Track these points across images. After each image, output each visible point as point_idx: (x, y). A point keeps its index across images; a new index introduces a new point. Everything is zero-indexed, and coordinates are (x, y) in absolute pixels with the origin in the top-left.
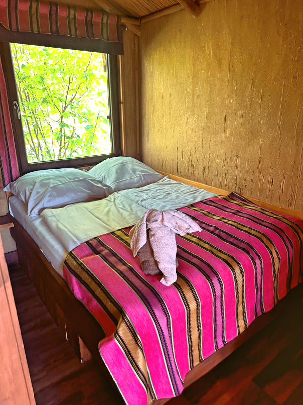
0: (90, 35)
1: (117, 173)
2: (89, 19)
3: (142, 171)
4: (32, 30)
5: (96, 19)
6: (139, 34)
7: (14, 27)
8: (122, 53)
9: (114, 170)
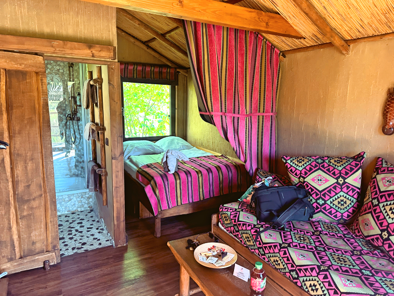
0: (161, 78)
1: (168, 143)
2: (161, 70)
3: (182, 144)
4: (134, 77)
5: (164, 70)
6: (187, 75)
7: (126, 76)
8: (177, 85)
9: (167, 142)
